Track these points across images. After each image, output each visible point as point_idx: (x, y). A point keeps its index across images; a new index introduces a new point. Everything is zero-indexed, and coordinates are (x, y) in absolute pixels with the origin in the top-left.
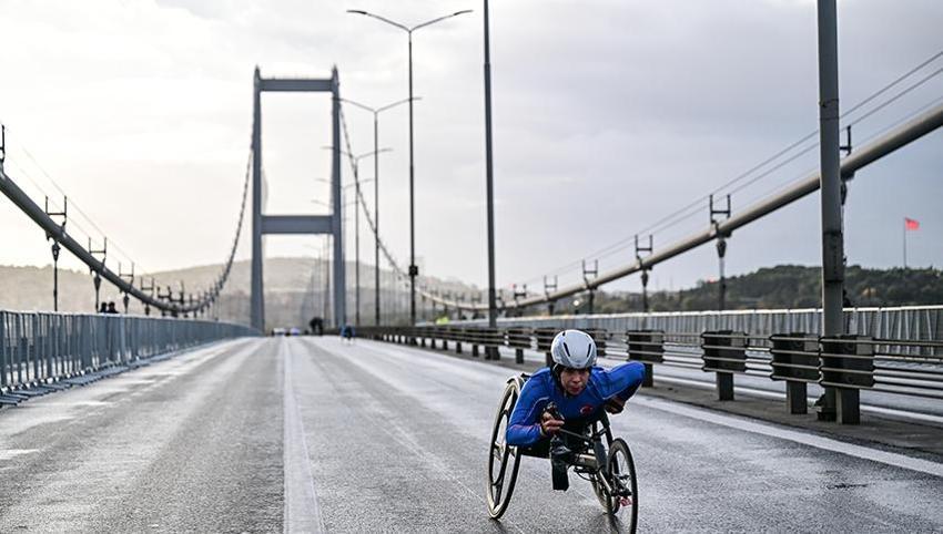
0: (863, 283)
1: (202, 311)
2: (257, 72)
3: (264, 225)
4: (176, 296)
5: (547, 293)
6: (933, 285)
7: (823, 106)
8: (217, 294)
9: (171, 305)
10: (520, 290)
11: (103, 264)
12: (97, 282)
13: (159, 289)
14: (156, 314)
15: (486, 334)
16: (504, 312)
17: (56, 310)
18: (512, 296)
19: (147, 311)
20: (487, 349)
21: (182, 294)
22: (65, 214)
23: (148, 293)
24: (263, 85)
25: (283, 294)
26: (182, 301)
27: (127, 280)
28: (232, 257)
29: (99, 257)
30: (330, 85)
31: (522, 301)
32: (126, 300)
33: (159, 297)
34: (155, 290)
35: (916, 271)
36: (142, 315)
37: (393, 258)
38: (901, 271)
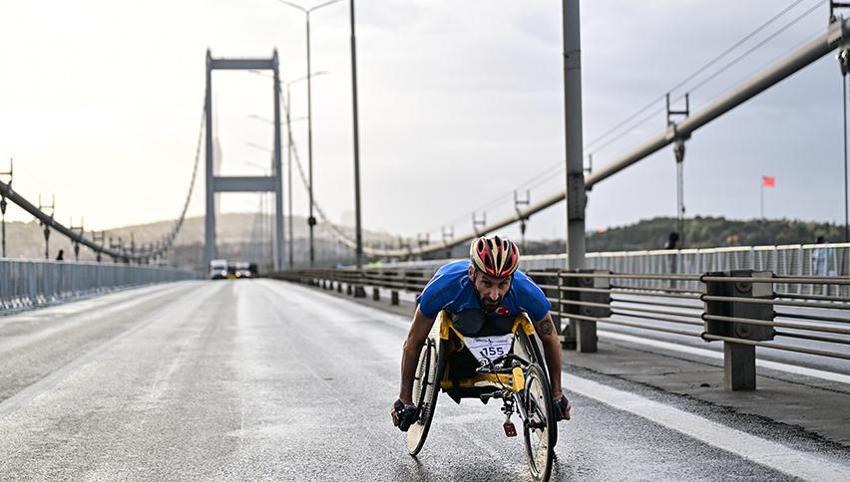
0: (726, 232)
1: (155, 258)
2: (209, 53)
3: (216, 185)
4: (128, 246)
5: (444, 241)
6: (785, 233)
7: (566, 56)
8: (170, 243)
9: (122, 253)
10: (423, 238)
11: (51, 218)
12: (47, 233)
13: (111, 240)
14: (107, 261)
15: (348, 275)
16: (411, 258)
17: (4, 256)
18: (416, 243)
19: (99, 259)
20: (356, 288)
21: (133, 243)
22: (11, 173)
23: (99, 243)
24: (213, 64)
25: (236, 244)
26: (132, 250)
27: (77, 232)
28: (184, 213)
29: (47, 212)
30: (271, 64)
31: (426, 248)
32: (77, 250)
33: (112, 246)
34: (107, 240)
35: (772, 222)
36: (94, 263)
37: (323, 212)
38: (759, 222)
